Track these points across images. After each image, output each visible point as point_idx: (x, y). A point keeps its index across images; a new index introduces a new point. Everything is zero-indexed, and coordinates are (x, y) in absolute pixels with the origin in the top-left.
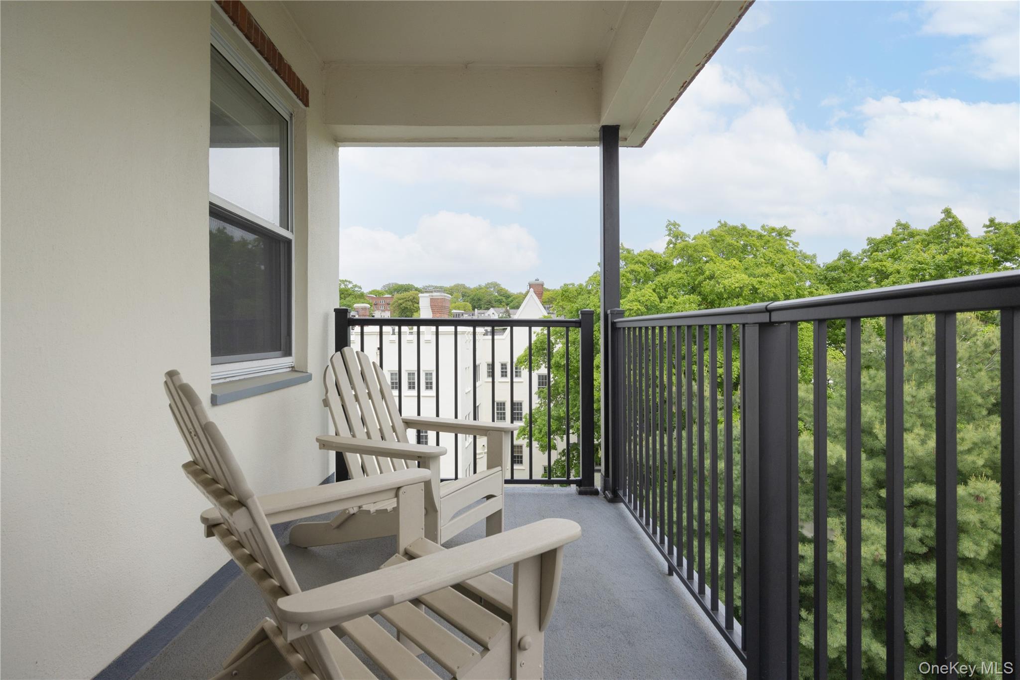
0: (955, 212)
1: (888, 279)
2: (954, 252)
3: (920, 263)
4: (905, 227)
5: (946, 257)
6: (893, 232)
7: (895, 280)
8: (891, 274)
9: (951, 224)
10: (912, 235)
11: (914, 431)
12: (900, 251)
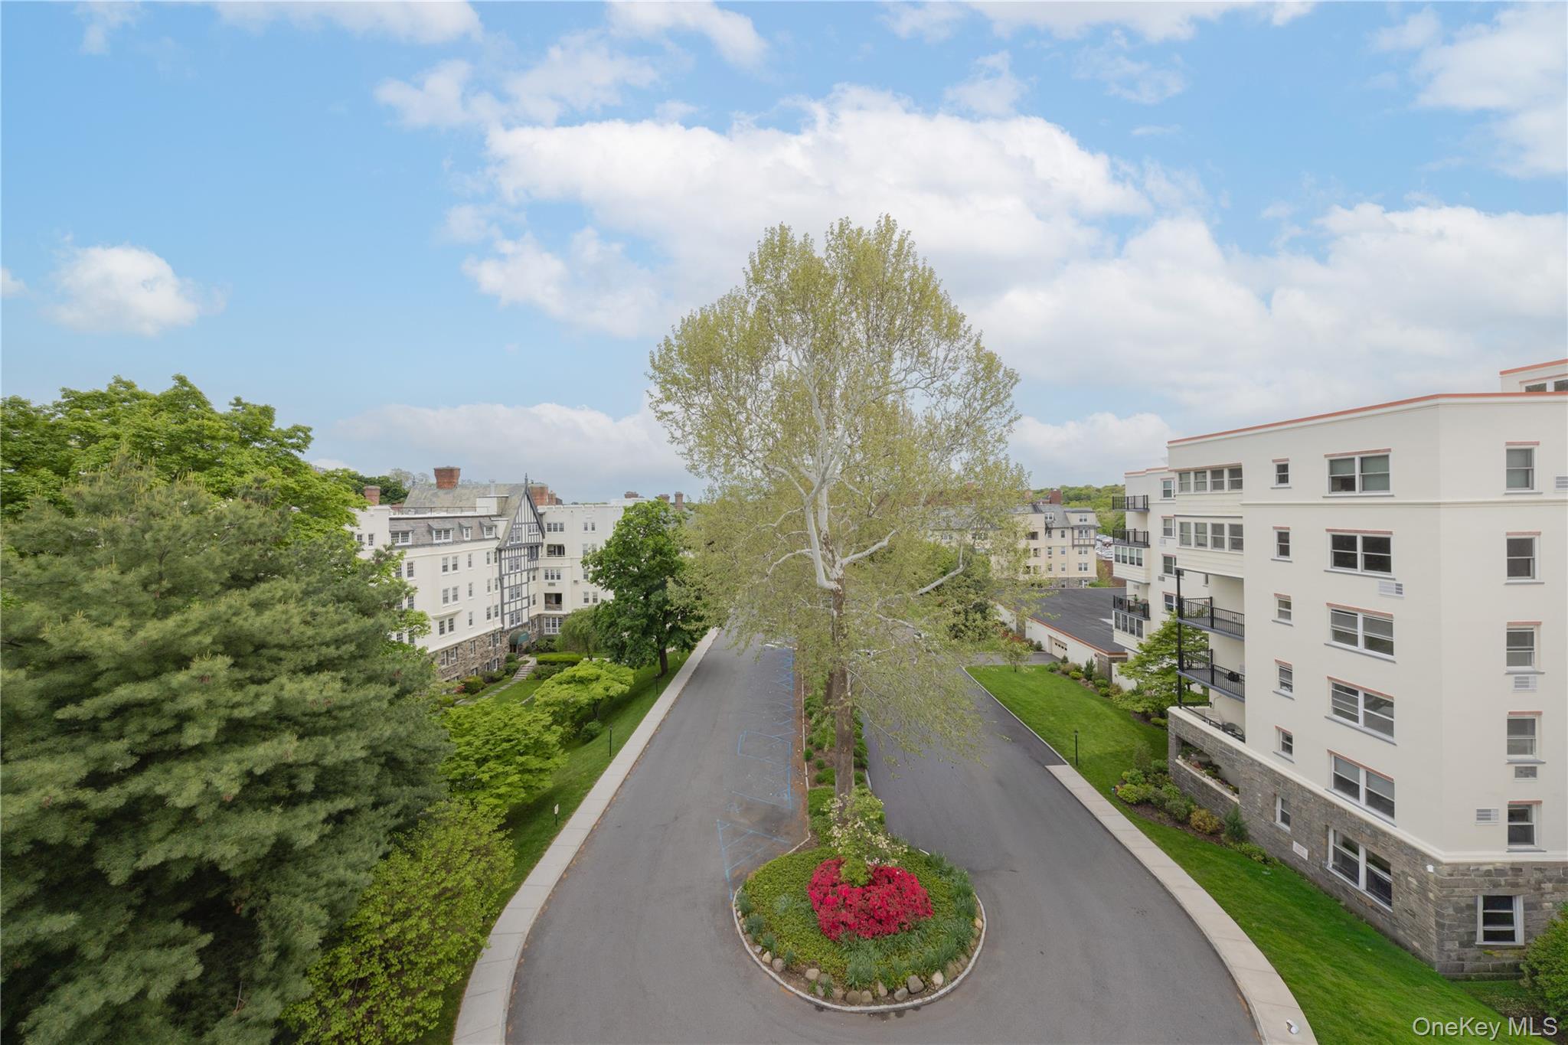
0: (190, 380)
1: (97, 443)
2: (193, 424)
3: (148, 430)
4: (129, 386)
5: (183, 427)
6: (110, 388)
7: (108, 446)
8: (104, 437)
9: (187, 393)
10: (137, 396)
11: (115, 624)
12: (118, 413)
